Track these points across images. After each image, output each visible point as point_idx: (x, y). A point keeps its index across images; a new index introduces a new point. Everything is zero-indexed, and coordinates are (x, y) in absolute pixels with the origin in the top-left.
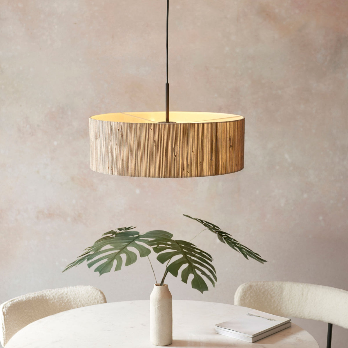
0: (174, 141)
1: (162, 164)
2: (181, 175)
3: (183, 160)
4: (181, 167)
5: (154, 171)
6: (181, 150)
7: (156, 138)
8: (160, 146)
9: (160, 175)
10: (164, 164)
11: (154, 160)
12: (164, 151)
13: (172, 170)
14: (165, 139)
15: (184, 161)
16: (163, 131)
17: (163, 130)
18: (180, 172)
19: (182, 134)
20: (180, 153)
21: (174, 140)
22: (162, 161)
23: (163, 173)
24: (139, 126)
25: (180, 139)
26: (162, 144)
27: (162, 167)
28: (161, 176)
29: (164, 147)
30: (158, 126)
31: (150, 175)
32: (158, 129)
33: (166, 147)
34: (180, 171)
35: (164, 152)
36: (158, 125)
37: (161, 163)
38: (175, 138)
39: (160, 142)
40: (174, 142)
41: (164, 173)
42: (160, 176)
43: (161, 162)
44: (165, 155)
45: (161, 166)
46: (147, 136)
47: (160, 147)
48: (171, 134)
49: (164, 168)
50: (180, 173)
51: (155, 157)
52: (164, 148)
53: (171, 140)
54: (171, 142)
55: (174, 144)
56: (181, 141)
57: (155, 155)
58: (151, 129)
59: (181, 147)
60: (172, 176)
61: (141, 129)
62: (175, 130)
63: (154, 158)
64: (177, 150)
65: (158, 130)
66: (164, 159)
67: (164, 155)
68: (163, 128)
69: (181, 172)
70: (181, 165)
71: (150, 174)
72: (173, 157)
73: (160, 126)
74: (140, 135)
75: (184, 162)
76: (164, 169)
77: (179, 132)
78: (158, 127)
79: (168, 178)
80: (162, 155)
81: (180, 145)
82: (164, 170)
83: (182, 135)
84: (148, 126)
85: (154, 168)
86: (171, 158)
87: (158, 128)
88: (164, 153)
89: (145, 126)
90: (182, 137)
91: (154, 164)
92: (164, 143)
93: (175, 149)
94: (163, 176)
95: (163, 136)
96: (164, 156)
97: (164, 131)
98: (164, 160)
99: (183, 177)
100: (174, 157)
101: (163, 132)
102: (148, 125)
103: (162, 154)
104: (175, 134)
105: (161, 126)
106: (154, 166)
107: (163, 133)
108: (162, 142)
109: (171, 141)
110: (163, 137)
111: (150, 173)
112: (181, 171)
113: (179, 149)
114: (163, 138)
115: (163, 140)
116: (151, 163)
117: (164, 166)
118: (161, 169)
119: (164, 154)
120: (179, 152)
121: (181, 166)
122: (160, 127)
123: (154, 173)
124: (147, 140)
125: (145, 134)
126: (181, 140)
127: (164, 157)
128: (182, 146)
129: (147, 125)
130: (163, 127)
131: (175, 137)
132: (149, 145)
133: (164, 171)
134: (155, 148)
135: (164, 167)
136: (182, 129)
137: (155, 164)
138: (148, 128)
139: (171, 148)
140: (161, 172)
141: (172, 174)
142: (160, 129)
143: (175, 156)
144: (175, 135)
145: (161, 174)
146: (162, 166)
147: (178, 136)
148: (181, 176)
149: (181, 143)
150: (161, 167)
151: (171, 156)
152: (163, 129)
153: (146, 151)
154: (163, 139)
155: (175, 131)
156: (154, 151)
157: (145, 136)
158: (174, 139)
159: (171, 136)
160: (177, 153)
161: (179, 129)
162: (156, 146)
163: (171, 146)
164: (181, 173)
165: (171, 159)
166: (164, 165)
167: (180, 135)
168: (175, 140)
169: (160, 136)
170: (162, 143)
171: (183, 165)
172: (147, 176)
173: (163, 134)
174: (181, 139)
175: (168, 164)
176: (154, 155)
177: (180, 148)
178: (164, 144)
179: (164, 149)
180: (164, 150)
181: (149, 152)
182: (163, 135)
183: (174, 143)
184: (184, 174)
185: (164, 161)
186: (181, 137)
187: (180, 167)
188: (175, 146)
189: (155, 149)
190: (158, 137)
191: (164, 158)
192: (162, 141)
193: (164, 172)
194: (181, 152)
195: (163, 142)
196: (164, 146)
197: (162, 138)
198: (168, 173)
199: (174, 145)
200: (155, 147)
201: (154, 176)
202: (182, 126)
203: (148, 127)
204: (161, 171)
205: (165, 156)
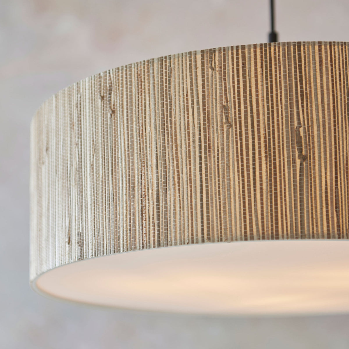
0: (297, 105)
1: (255, 190)
2: (325, 229)
3: (331, 172)
4: (327, 200)
5: (225, 214)
6: (324, 136)
7: (231, 97)
8: (246, 122)
9: (245, 229)
10: (261, 188)
11: (223, 178)
12: (259, 140)
13: (291, 210)
14: (263, 100)
15: (336, 178)
16: (256, 70)
17: (256, 66)
18: (322, 217)
19: (327, 78)
20: (319, 145)
21: (297, 101)
22: (254, 176)
23: (257, 221)
24: (170, 66)
25: (319, 97)
26: (252, 116)
27: (255, 201)
28: (252, 234)
29: (258, 125)
30: (237, 55)
31: (208, 235)
32: (238, 66)
33: (269, 125)
34: (322, 213)
35: (259, 143)
36: (237, 51)
37: (249, 185)
38: (302, 91)
39: (246, 111)
40: (298, 109)
41: (263, 222)
42: (246, 232)
43: (249, 182)
44: (263, 155)
45: (249, 197)
46: (198, 94)
47: (246, 126)
48: (285, 79)
49: (262, 203)
50: (322, 221)
51: (229, 167)
52: (259, 129)
53: (286, 101)
54: (286, 109)
55: (298, 116)
56: (323, 103)
57: (228, 156)
58: (213, 69)
59: (324, 125)
60: (292, 232)
61: (175, 74)
62: (300, 65)
63: (223, 171)
64: (309, 134)
65: (238, 69)
66: (261, 170)
67: (260, 155)
68: (255, 59)
69: (325, 217)
70: (326, 192)
71: (208, 231)
72: (294, 163)
73: (243, 52)
74: (173, 97)
75: (336, 181)
76: (262, 207)
77: (315, 71)
78: (238, 58)
79: (277, 238)
80: (254, 157)
81: (321, 120)
82: (262, 211)
83: (328, 82)
84: (203, 59)
85: (224, 207)
86: (289, 165)
87: (238, 62)
88: (260, 147)
89: (190, 61)
90: (325, 91)
91: (224, 192)
92: (258, 114)
93: (302, 134)
94: (258, 231)
95: (257, 88)
96: (260, 158)
97: (259, 69)
98: (261, 174)
99: (334, 238)
100: (298, 162)
101: (256, 73)
102: (203, 55)
103: (254, 153)
104: (301, 80)
105: (250, 53)
106: (224, 200)
107: (256, 77)
108: (251, 109)
109: (286, 105)
110: (257, 92)
111: (208, 227)
112: (325, 213)
113: (316, 133)
114: (257, 96)
115: (257, 103)
116: (214, 190)
117: (262, 196)
118: (250, 208)
119: (260, 151)
120: (316, 145)
121: (327, 196)
122: (244, 56)
123: (225, 222)
124: (198, 108)
125: (192, 89)
126: (322, 99)
127: (260, 162)
128: (329, 123)
129: (199, 57)
130: (255, 55)
131: (302, 88)
132: (205, 125)
133: (262, 215)
134: (228, 131)
135: (262, 199)
136: (326, 60)
137: (229, 190)
138: (203, 66)
139: (287, 128)
140: (251, 219)
141: (291, 225)
142: (244, 63)
143: (304, 158)
144: (301, 84)
145: (251, 227)
146: (255, 194)
147: (310, 87)
148: (329, 234)
149: (323, 110)
150: (250, 200)
151: (289, 157)
152: (256, 62)
153: (194, 147)
154: (257, 99)
155: (300, 69)
156: (222, 145)
157: (192, 97)
158: (297, 97)
159: (286, 87)
160: (310, 146)
161: (314, 60)
162: (231, 126)
163: (287, 124)
164: (328, 219)
165: (289, 169)
166: (261, 192)
167: (319, 81)
168: (302, 99)
169: (245, 89)
170: (252, 113)
171: (332, 191)
172: (200, 239)
173: (256, 80)
174: (322, 95)
175: (276, 189)
176: (223, 160)
177: (319, 127)
178: (258, 118)
179: (259, 133)
180: (259, 136)
181: (205, 150)
182: (257, 84)
183: (298, 112)
184: (338, 226)
185: (261, 177)
186: (322, 91)
187: (321, 197)
188: (299, 123)
189: (228, 135)
190: (239, 91)
191: (260, 166)
192: (251, 105)
193: (263, 218)
194: (325, 143)
195: (258, 110)
196: (258, 121)
197: (251, 94)
198: (277, 220)
199: (299, 119)
200: (225, 130)
201: (226, 234)
202: (326, 49)
203: (203, 62)
204: (251, 215)
205: (263, 159)
